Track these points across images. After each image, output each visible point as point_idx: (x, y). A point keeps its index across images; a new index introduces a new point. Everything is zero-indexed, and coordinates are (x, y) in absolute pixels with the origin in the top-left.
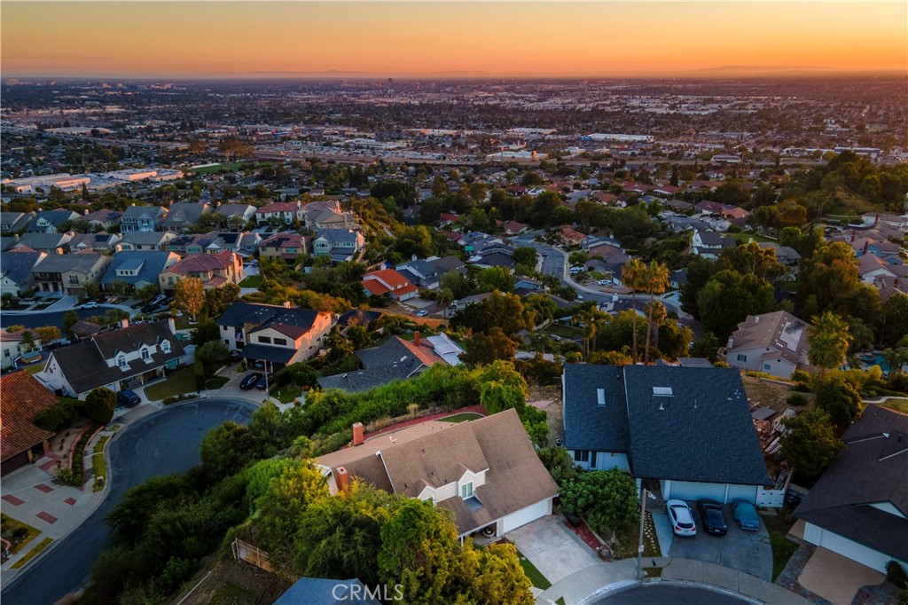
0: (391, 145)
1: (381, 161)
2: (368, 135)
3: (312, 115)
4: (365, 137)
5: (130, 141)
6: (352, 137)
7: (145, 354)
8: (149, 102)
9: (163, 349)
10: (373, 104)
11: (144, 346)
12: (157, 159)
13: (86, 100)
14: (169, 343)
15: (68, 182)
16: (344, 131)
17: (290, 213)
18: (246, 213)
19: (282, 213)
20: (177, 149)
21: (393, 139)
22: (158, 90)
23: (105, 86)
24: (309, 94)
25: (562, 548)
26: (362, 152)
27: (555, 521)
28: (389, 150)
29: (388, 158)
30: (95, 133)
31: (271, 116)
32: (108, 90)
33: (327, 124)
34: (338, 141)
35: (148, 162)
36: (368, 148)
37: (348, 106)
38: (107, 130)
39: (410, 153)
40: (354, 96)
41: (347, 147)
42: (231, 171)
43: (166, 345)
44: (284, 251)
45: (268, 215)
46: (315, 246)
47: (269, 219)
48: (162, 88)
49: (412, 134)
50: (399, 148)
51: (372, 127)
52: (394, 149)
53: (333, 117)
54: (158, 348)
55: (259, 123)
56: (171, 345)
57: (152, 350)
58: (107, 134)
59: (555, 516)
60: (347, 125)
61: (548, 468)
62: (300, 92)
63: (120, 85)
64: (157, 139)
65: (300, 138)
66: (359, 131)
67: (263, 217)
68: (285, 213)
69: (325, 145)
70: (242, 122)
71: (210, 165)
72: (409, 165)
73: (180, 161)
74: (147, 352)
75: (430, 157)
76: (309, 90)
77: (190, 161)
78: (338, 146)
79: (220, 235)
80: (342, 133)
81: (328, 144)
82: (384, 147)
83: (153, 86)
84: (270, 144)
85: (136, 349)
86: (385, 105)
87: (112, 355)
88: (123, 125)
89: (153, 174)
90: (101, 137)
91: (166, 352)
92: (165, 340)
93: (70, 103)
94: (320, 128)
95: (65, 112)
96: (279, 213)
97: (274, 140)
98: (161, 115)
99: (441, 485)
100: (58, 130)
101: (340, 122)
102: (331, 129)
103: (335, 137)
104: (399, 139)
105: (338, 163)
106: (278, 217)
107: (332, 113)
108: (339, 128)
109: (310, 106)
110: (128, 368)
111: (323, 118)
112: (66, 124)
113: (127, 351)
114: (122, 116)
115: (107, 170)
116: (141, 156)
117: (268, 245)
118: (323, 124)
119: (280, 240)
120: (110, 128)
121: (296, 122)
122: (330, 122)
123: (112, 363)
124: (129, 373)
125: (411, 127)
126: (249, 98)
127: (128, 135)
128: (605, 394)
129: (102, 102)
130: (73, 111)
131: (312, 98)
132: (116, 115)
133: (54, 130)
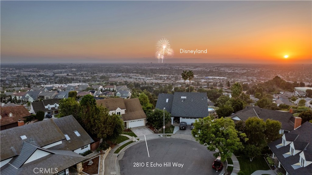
0: (149, 78)
1: (145, 82)
3: (128, 71)
4: (142, 76)
5: (76, 77)
6: (138, 76)
8: (84, 68)
10: (145, 69)
12: (82, 81)
13: (67, 68)
17: (112, 88)
18: (100, 88)
19: (110, 88)
20: (88, 79)
21: (150, 77)
26: (140, 80)
27: (146, 127)
29: (147, 82)
30: (68, 75)
31: (116, 71)
34: (134, 77)
35: (80, 82)
36: (142, 79)
37: (139, 69)
39: (154, 80)
40: (141, 67)
41: (136, 79)
45: (106, 89)
46: (117, 94)
47: (106, 90)
49: (155, 76)
50: (151, 79)
51: (144, 74)
55: (112, 73)
57: (58, 105)
58: (71, 75)
60: (137, 73)
62: (125, 66)
64: (83, 76)
65: (123, 77)
66: (140, 75)
67: (104, 89)
70: (108, 72)
72: (153, 83)
73: (88, 81)
74: (56, 106)
75: (159, 81)
77: (91, 82)
79: (90, 91)
80: (135, 76)
81: (131, 78)
85: (53, 104)
86: (149, 69)
87: (47, 105)
88: (75, 73)
89: (81, 84)
93: (63, 68)
95: (61, 70)
97: (115, 77)
98: (86, 71)
102: (132, 75)
103: (133, 76)
104: (152, 77)
105: (133, 82)
106: (108, 89)
107: (134, 71)
108: (135, 74)
109: (128, 69)
110: (50, 109)
111: (131, 72)
112: (61, 73)
113: (51, 105)
114: (76, 71)
115: (69, 83)
116: (78, 80)
117: (103, 94)
118: (130, 73)
119: (107, 93)
120: (72, 74)
121: (123, 72)
122: (133, 73)
123: (46, 107)
124: (50, 110)
125: (156, 74)
126: (111, 67)
127: (76, 75)
128: (169, 100)
129: (72, 68)
130: (63, 70)
131: (129, 67)
132: (74, 71)
133: (58, 75)
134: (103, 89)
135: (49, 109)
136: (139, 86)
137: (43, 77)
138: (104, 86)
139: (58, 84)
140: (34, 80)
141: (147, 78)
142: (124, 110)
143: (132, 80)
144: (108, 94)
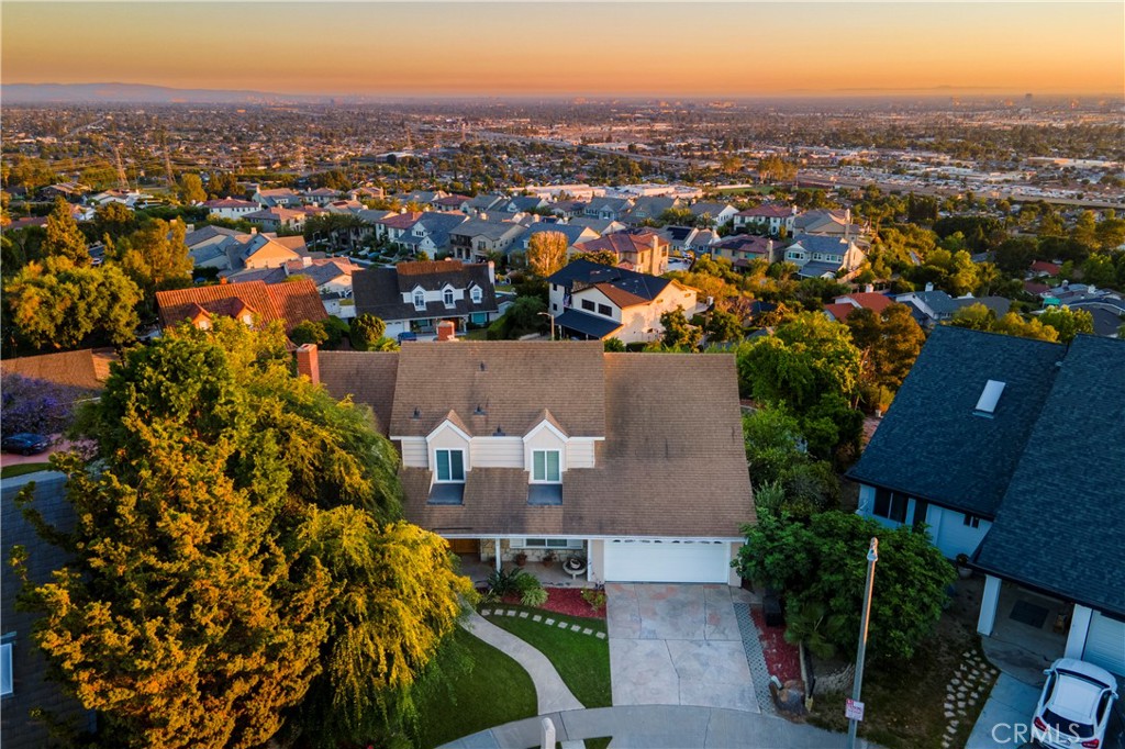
0: (995, 176)
1: (969, 195)
2: (964, 163)
3: (892, 139)
4: (959, 165)
5: (664, 158)
6: (939, 164)
7: (449, 298)
8: (701, 120)
9: (472, 297)
10: (989, 128)
11: (448, 287)
12: (682, 177)
13: (639, 118)
14: (480, 290)
15: (582, 192)
16: (930, 158)
17: (778, 220)
18: (722, 214)
19: (768, 218)
20: (708, 167)
21: (1002, 170)
22: (716, 109)
23: (663, 104)
24: (900, 114)
25: (705, 650)
26: (946, 184)
27: (736, 599)
28: (991, 182)
29: (983, 193)
30: (631, 148)
31: (836, 139)
32: (664, 108)
33: (909, 149)
34: (916, 168)
35: (672, 179)
36: (957, 179)
37: (950, 128)
38: (646, 147)
39: (1023, 188)
40: (965, 116)
41: (926, 176)
42: (760, 194)
43: (477, 293)
44: (742, 256)
45: (751, 219)
46: (786, 255)
47: (749, 224)
48: (720, 106)
49: (1035, 165)
50: (1007, 181)
51: (974, 154)
52: (999, 183)
53: (921, 141)
54: (467, 293)
55: (819, 145)
56: (484, 295)
57: (458, 294)
58: (644, 150)
59: (745, 592)
60: (937, 150)
61: (755, 483)
62: (888, 112)
63: (678, 103)
64: (692, 157)
65: (864, 164)
66: (953, 158)
67: (742, 221)
68: (772, 219)
69: (894, 173)
70: (797, 144)
71: (739, 186)
72: (1012, 202)
73: (705, 180)
74: (451, 296)
75: (1053, 195)
76: (902, 110)
77: (717, 181)
78: (913, 175)
79: (669, 229)
80: (928, 162)
81: (898, 171)
82: (982, 179)
83: (711, 104)
84: (822, 169)
85: (439, 288)
86: (1009, 128)
87: (410, 289)
88: (663, 143)
89: (669, 190)
90: (637, 153)
91: (475, 302)
92: (476, 287)
93: (622, 120)
94: (897, 153)
95: (614, 128)
96: (763, 219)
97: (827, 165)
98: (708, 133)
99: (486, 433)
100: (599, 144)
101: (927, 148)
102: (912, 155)
103: (913, 164)
104: (1012, 170)
105: (904, 193)
106: (760, 223)
107: (923, 136)
108: (925, 154)
109: (894, 128)
110: (424, 308)
111: (906, 142)
112: (609, 140)
113: (427, 288)
114: (667, 133)
115: (626, 183)
116: (667, 172)
117: (724, 246)
118: (903, 149)
119: (742, 242)
120: (649, 145)
121: (866, 145)
122: (914, 147)
123: (408, 298)
124: (422, 314)
125: (1040, 155)
126: (817, 118)
127: (665, 152)
128: (1004, 394)
129: (653, 120)
130: (622, 128)
131: (901, 119)
132: (661, 133)
133: (596, 145)
134: (737, 221)
135: (418, 309)
136: (933, 215)
137: (542, 153)
138: (741, 209)
139: (587, 186)
140: (510, 163)
141: (984, 177)
142: (591, 440)
143: (900, 182)
144: (745, 247)
